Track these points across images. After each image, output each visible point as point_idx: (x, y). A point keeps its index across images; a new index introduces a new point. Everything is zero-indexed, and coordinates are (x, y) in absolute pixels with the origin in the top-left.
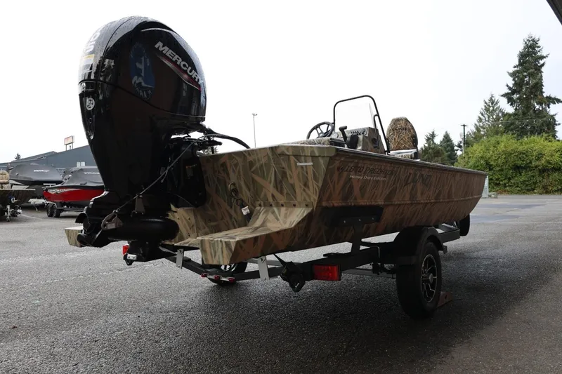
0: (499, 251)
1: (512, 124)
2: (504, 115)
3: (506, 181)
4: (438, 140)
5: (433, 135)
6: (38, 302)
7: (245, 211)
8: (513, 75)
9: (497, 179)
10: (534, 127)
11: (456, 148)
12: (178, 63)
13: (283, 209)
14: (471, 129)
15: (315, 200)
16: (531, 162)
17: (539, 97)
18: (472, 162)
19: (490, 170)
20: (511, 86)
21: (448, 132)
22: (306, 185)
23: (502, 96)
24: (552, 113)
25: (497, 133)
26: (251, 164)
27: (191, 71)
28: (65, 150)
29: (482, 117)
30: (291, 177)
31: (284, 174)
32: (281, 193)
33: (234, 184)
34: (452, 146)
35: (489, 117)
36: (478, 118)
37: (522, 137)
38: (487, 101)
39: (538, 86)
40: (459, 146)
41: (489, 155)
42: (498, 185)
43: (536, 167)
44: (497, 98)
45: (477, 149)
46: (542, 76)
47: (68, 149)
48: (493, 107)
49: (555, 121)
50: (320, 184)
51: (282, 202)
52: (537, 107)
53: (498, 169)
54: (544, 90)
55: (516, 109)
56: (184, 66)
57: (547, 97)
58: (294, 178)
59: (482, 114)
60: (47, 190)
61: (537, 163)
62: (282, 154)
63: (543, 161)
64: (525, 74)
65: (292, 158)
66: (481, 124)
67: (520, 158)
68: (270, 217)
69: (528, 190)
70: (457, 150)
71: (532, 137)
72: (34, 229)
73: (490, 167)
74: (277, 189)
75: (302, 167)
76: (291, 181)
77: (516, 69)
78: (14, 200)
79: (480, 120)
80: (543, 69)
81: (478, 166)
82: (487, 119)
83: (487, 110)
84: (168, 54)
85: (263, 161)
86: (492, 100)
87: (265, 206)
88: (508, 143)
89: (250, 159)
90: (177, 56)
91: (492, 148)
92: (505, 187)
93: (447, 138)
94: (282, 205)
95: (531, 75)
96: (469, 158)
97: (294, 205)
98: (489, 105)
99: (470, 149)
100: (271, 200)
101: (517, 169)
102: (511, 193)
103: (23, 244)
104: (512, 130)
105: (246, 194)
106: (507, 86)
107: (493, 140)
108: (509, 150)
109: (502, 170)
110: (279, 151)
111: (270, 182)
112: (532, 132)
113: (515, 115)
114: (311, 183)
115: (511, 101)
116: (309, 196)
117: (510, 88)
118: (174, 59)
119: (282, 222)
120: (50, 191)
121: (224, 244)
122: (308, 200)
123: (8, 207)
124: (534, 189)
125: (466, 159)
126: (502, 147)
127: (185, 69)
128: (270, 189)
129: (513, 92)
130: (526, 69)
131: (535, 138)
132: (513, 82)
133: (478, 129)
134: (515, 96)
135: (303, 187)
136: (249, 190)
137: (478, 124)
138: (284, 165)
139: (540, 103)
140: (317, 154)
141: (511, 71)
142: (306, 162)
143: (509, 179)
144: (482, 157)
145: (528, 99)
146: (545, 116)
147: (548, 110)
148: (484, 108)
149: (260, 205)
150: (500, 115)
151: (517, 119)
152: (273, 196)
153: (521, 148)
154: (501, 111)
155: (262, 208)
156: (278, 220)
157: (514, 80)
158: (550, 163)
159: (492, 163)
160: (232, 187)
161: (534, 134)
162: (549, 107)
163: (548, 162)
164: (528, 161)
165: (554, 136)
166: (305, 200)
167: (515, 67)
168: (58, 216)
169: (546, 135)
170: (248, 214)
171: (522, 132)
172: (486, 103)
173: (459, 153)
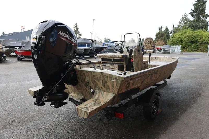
0: (181, 84)
1: (192, 25)
2: (189, 21)
3: (187, 47)
4: (163, 30)
5: (162, 28)
6: (19, 108)
7: (92, 91)
8: (195, 5)
9: (184, 46)
10: (200, 26)
11: (170, 33)
12: (67, 38)
13: (105, 93)
14: (176, 26)
15: (116, 92)
16: (197, 40)
17: (203, 14)
18: (175, 39)
19: (182, 42)
20: (193, 9)
21: (167, 27)
22: (113, 87)
23: (189, 13)
24: (207, 21)
25: (186, 28)
26: (94, 76)
27: (71, 39)
28: (21, 32)
29: (181, 22)
30: (108, 83)
31: (106, 82)
32: (105, 87)
33: (88, 81)
34: (168, 32)
35: (183, 22)
36: (179, 22)
37: (195, 30)
38: (183, 15)
39: (204, 10)
40: (171, 32)
41: (182, 37)
42: (184, 48)
43: (199, 42)
44: (187, 14)
45: (178, 34)
46: (205, 6)
47: (23, 31)
48: (185, 18)
49: (208, 24)
50: (118, 88)
51: (105, 90)
52: (202, 18)
53: (185, 42)
54: (205, 12)
55: (194, 19)
56: (69, 38)
57: (206, 14)
58: (109, 84)
59: (181, 21)
60: (16, 50)
61: (200, 40)
62: (105, 76)
63: (202, 40)
64: (199, 5)
65: (109, 78)
66: (180, 24)
67: (193, 38)
68: (101, 95)
69: (195, 51)
70: (170, 34)
71: (199, 30)
72: (14, 68)
73: (182, 41)
74: (103, 86)
75: (112, 81)
76: (108, 85)
77: (196, 3)
78: (4, 55)
79: (180, 23)
80: (206, 3)
81: (177, 41)
82: (183, 23)
83: (183, 19)
84: (63, 35)
85: (98, 76)
86: (185, 15)
87: (99, 90)
88: (190, 32)
89: (94, 74)
90: (66, 35)
91: (183, 34)
92: (187, 49)
93: (167, 29)
94: (105, 91)
95: (201, 5)
96: (174, 38)
97: (109, 92)
98: (184, 17)
99: (175, 34)
100: (101, 88)
101: (192, 42)
102: (189, 51)
103: (10, 76)
104: (192, 27)
105: (92, 85)
106: (192, 9)
107: (184, 31)
108: (190, 35)
109: (186, 43)
110: (104, 74)
111: (101, 83)
112: (199, 28)
113: (193, 21)
114: (115, 86)
115: (192, 16)
116: (114, 90)
117: (193, 10)
118: (65, 37)
119: (105, 98)
120: (17, 51)
121: (85, 112)
122: (114, 91)
123: (3, 58)
124: (197, 50)
125: (173, 38)
126: (187, 34)
127: (69, 39)
128: (100, 85)
129: (194, 12)
130: (200, 3)
131: (200, 30)
132: (194, 8)
133: (179, 26)
134: (194, 14)
135: (112, 87)
136: (93, 84)
137: (179, 24)
138: (106, 79)
139: (203, 17)
140: (118, 79)
141: (194, 4)
142: (113, 80)
143: (189, 46)
144: (179, 38)
145: (199, 15)
146: (205, 22)
147: (206, 19)
148: (182, 18)
149: (97, 89)
150: (188, 21)
151: (194, 23)
152: (102, 87)
153: (194, 35)
154: (188, 19)
155: (98, 90)
156: (103, 97)
157: (195, 7)
158: (204, 41)
159: (183, 40)
160: (87, 82)
161: (200, 29)
162: (207, 19)
163: (204, 40)
164: (196, 40)
165: (207, 30)
166: (113, 91)
167: (196, 2)
168: (21, 60)
169: (204, 29)
170: (93, 92)
171: (195, 28)
172: (183, 16)
173: (171, 35)
